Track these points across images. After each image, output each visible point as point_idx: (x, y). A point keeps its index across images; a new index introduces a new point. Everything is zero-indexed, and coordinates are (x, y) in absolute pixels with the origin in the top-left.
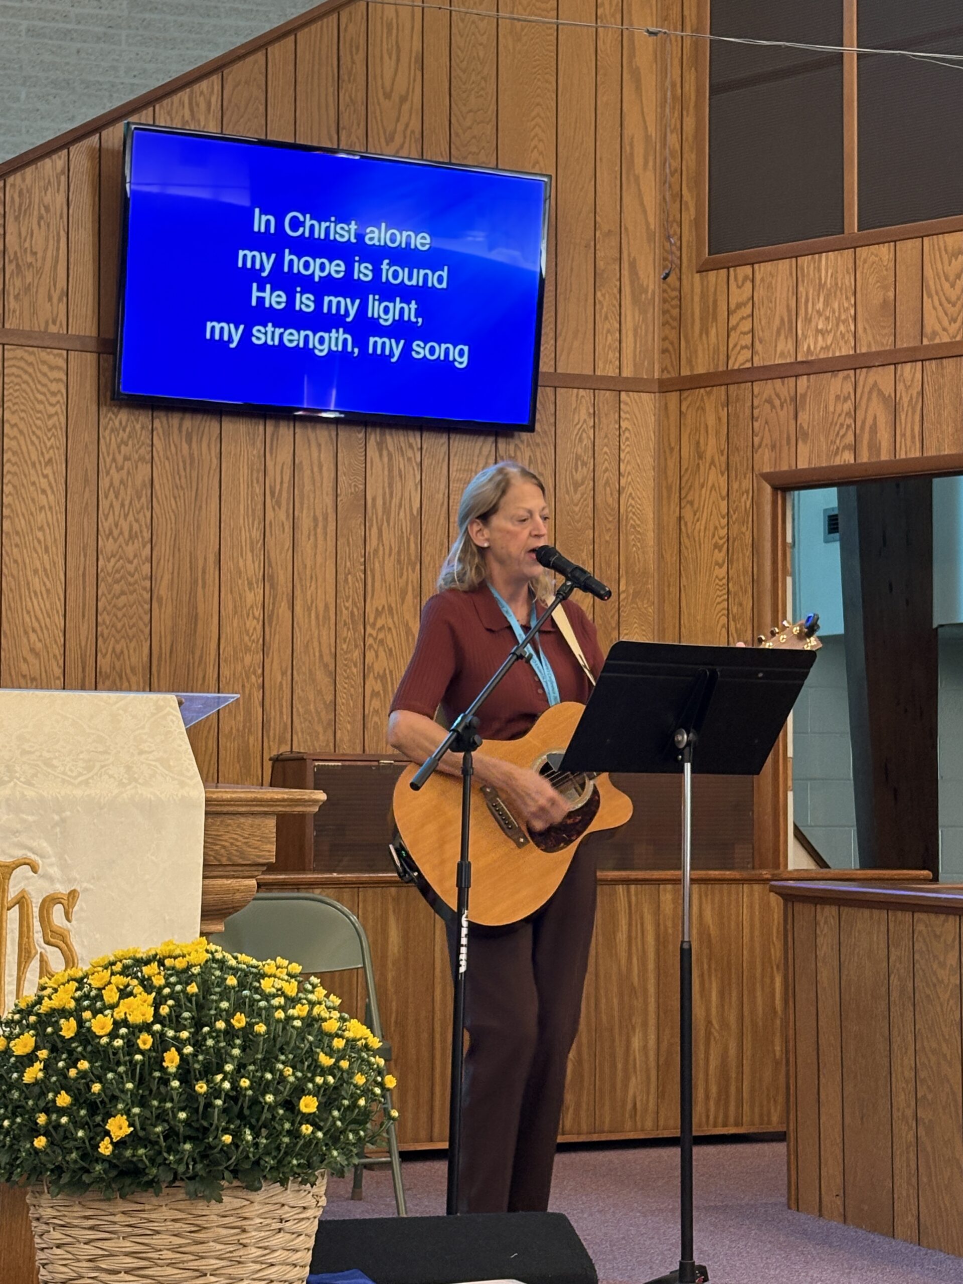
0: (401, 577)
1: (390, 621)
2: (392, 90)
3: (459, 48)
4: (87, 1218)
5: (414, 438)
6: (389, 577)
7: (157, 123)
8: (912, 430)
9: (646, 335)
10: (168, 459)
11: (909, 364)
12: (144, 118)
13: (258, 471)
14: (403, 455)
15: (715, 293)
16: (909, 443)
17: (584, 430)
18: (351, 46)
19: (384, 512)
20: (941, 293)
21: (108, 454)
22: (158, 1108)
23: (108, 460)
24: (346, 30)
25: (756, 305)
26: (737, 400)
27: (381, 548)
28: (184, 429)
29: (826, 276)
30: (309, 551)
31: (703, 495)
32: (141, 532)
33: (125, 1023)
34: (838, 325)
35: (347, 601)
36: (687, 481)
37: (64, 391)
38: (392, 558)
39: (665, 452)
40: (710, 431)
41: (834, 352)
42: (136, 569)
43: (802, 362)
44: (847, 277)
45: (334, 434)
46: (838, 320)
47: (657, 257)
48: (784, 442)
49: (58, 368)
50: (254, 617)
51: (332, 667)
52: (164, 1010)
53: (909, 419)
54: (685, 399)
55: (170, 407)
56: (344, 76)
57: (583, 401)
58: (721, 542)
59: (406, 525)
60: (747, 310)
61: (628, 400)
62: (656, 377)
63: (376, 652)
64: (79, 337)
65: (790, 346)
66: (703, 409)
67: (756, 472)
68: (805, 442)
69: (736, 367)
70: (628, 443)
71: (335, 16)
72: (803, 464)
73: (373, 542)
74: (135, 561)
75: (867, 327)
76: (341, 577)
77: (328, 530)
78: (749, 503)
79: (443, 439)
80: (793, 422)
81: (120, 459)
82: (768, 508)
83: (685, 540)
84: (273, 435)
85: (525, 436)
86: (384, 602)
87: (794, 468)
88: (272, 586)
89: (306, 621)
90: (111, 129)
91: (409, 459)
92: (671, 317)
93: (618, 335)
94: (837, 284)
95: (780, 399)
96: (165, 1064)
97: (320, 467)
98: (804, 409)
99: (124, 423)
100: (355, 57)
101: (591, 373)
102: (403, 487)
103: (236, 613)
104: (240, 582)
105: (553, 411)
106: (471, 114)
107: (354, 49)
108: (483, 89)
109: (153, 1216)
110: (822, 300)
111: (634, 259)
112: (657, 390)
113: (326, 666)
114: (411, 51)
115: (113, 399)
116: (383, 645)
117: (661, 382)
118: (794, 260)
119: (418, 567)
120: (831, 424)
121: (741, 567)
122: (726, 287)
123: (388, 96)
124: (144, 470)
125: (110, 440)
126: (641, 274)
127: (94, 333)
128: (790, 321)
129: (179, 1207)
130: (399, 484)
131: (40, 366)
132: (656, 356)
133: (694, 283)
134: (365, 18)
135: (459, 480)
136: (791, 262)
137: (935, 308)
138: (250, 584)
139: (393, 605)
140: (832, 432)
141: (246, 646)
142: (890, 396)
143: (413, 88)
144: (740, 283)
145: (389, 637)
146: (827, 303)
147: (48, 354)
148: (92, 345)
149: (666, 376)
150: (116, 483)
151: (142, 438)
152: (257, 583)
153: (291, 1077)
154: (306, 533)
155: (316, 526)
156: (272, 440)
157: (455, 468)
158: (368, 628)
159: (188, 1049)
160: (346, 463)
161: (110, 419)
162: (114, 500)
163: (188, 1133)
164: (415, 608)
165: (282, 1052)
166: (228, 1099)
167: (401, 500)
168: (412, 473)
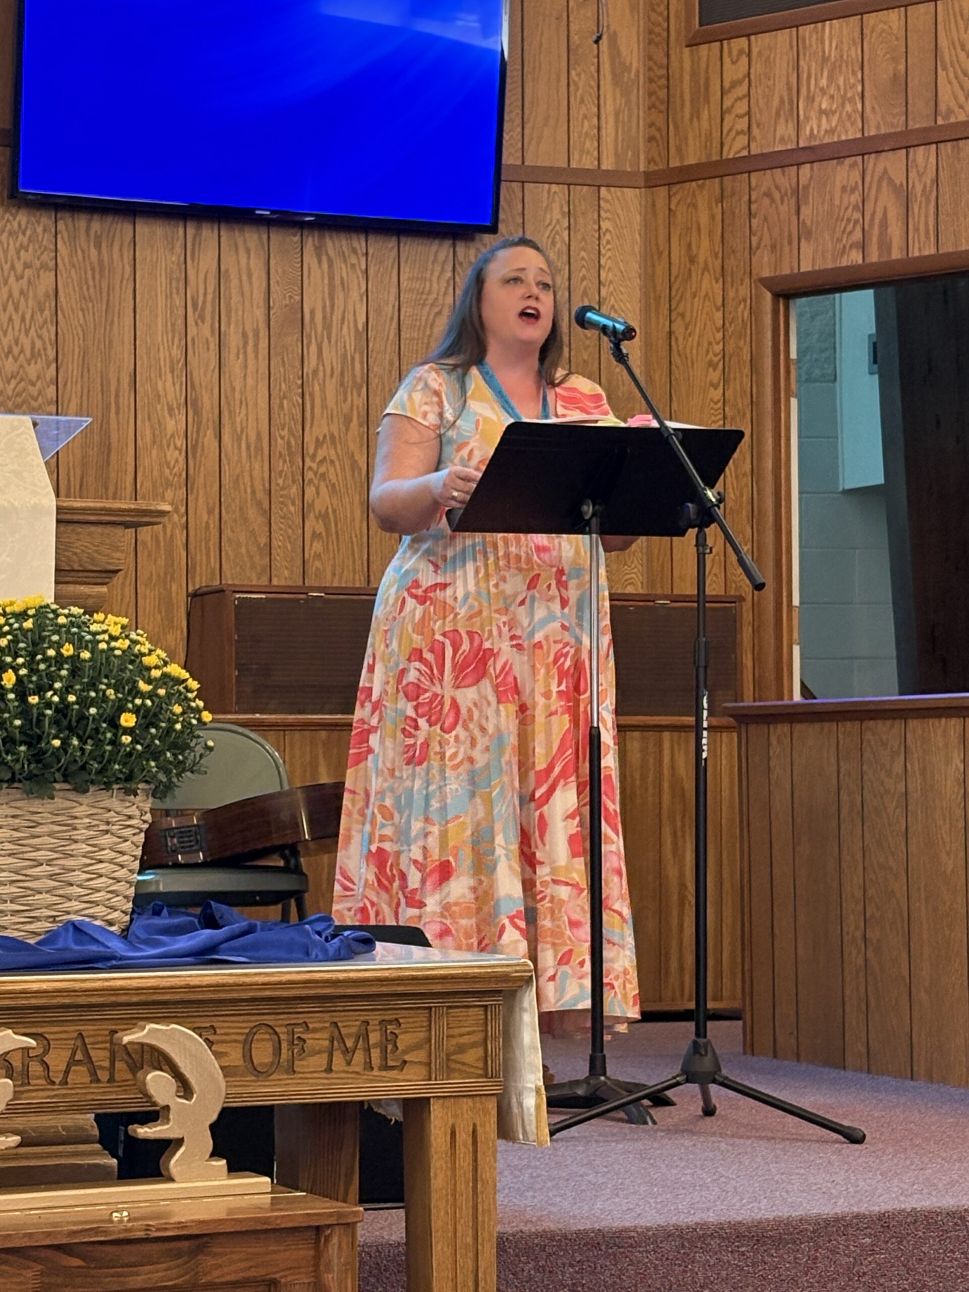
0: (345, 400)
1: (332, 452)
5: (359, 242)
6: (331, 402)
8: (926, 223)
9: (630, 120)
10: (74, 266)
11: (922, 148)
13: (178, 281)
14: (345, 261)
15: (707, 71)
16: (923, 239)
17: (557, 232)
19: (324, 327)
20: (957, 66)
21: (6, 261)
23: (6, 267)
25: (753, 84)
26: (733, 194)
27: (321, 368)
28: (92, 232)
29: (830, 47)
30: (237, 371)
31: (696, 304)
32: (45, 349)
34: (843, 104)
35: (283, 429)
36: (678, 290)
38: (334, 380)
39: (652, 256)
40: (703, 231)
41: (839, 136)
42: (40, 393)
43: (804, 148)
44: (853, 49)
45: (265, 237)
46: (844, 98)
47: (641, 29)
48: (786, 242)
50: (176, 448)
51: (266, 505)
52: (4, 642)
53: (923, 211)
54: (675, 194)
55: (74, 207)
57: (557, 198)
58: (716, 359)
59: (350, 343)
60: (742, 90)
61: (609, 197)
62: (642, 169)
63: (317, 489)
65: (791, 130)
66: (694, 206)
67: (754, 277)
68: (808, 240)
69: (731, 156)
70: (609, 247)
72: (806, 267)
73: (312, 363)
74: (39, 384)
75: (876, 107)
76: (275, 402)
77: (260, 347)
78: (746, 313)
79: (392, 243)
80: (794, 218)
81: (19, 266)
82: (768, 319)
83: (676, 359)
84: (194, 238)
85: (487, 238)
86: (325, 430)
87: (796, 271)
88: (197, 413)
89: (236, 451)
91: (353, 266)
92: (658, 98)
93: (595, 120)
94: (842, 57)
95: (780, 192)
97: (250, 276)
98: (807, 203)
99: (23, 227)
101: (566, 166)
102: (346, 297)
103: (154, 442)
104: (159, 407)
105: (520, 210)
110: (825, 74)
111: (615, 33)
112: (643, 184)
113: (259, 503)
115: (10, 197)
116: (325, 480)
117: (647, 174)
118: (794, 29)
119: (365, 389)
120: (837, 219)
121: (738, 388)
122: (719, 63)
124: (46, 280)
125: (9, 244)
126: (623, 49)
128: (791, 102)
129: (17, 805)
130: (341, 295)
132: (642, 147)
133: (683, 58)
135: (411, 290)
136: (791, 32)
137: (950, 82)
138: (170, 410)
139: (336, 434)
140: (838, 229)
141: (167, 479)
142: (901, 185)
144: (735, 58)
145: (332, 470)
146: (831, 79)
149: (652, 168)
150: (16, 294)
151: (45, 243)
152: (179, 408)
153: (113, 697)
154: (234, 351)
155: (245, 344)
156: (193, 245)
157: (406, 276)
158: (307, 460)
159: (23, 672)
160: (280, 270)
161: (8, 221)
162: (14, 313)
163: (24, 738)
164: (361, 438)
165: (106, 677)
166: (57, 710)
167: (344, 312)
168: (356, 281)
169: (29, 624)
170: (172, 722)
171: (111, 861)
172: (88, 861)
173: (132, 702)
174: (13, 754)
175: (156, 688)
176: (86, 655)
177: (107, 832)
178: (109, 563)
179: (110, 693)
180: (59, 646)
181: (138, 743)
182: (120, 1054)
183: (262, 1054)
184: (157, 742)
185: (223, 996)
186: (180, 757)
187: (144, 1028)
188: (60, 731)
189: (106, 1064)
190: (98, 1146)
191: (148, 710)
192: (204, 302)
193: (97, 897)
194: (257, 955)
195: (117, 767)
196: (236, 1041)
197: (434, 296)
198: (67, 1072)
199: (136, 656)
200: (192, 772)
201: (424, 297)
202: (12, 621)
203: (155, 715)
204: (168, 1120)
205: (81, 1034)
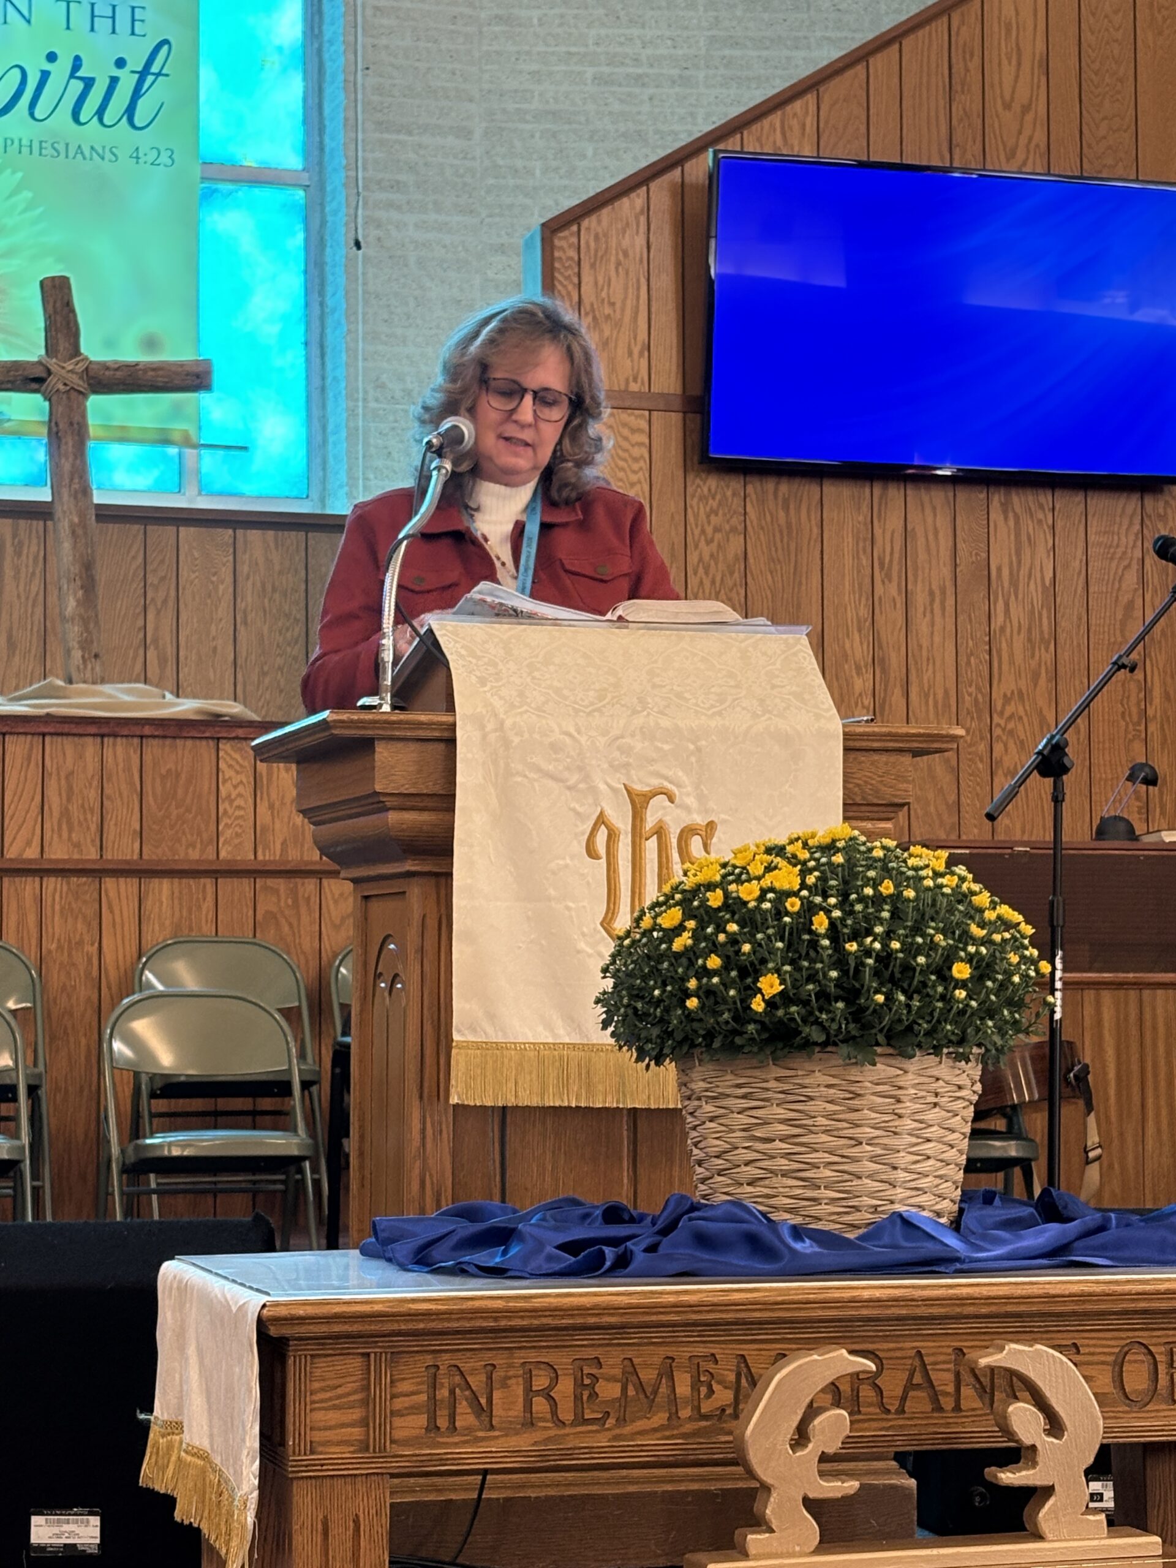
0: (1033, 656)
1: (1021, 709)
2: (1012, 99)
3: (1089, 46)
4: (739, 1086)
5: (1045, 498)
6: (1019, 658)
7: (745, 150)
10: (762, 528)
12: (732, 144)
13: (865, 540)
14: (1032, 516)
18: (964, 52)
19: (1010, 584)
21: (697, 526)
22: (808, 969)
23: (697, 532)
24: (958, 34)
27: (1008, 625)
28: (780, 494)
30: (924, 629)
33: (772, 889)
35: (970, 686)
37: (647, 456)
38: (1022, 636)
45: (951, 494)
49: (640, 431)
50: (863, 707)
52: (811, 880)
55: (764, 470)
56: (957, 87)
59: (1037, 598)
63: (1005, 745)
64: (662, 395)
71: (945, 19)
73: (999, 619)
76: (963, 659)
77: (947, 604)
79: (1079, 497)
81: (709, 530)
84: (881, 498)
86: (1013, 686)
88: (884, 671)
89: (923, 709)
90: (694, 161)
91: (1040, 522)
96: (813, 928)
97: (936, 532)
99: (713, 491)
100: (969, 64)
102: (1033, 553)
104: (846, 667)
106: (1106, 122)
107: (968, 57)
108: (1119, 92)
109: (807, 1081)
113: (947, 760)
114: (1034, 54)
115: (701, 463)
116: (1013, 736)
119: (1052, 646)
123: (1007, 106)
124: (735, 545)
125: (699, 509)
127: (679, 391)
129: (833, 1073)
130: (1028, 551)
131: (621, 429)
134: (980, 17)
135: (1100, 544)
138: (858, 668)
139: (1024, 691)
143: (1038, 95)
145: (1020, 727)
147: (629, 415)
148: (677, 404)
150: (706, 558)
151: (734, 506)
152: (866, 667)
153: (943, 943)
154: (921, 610)
155: (932, 601)
156: (880, 505)
157: (1094, 530)
158: (995, 716)
159: (837, 913)
160: (966, 527)
161: (698, 486)
162: (704, 577)
163: (840, 992)
164: (1050, 694)
165: (933, 919)
166: (879, 959)
167: (1031, 569)
168: (1042, 536)
169: (839, 859)
170: (1009, 974)
171: (939, 1140)
172: (914, 1140)
173: (964, 950)
174: (828, 1012)
175: (990, 934)
176: (910, 894)
177: (935, 1105)
178: (895, 796)
179: (939, 938)
180: (876, 884)
181: (971, 999)
182: (966, 1377)
183: (1136, 1379)
184: (993, 997)
185: (1089, 1307)
186: (1017, 1016)
187: (1002, 1349)
188: (882, 984)
189: (950, 1389)
190: (894, 1463)
191: (982, 958)
192: (891, 561)
193: (923, 1183)
194: (1120, 1254)
195: (949, 1027)
196: (1103, 1363)
197: (1120, 550)
198: (904, 1399)
199: (965, 896)
200: (1028, 1034)
201: (1112, 550)
202: (817, 855)
203: (988, 965)
204: (1034, 1464)
205: (919, 1352)
